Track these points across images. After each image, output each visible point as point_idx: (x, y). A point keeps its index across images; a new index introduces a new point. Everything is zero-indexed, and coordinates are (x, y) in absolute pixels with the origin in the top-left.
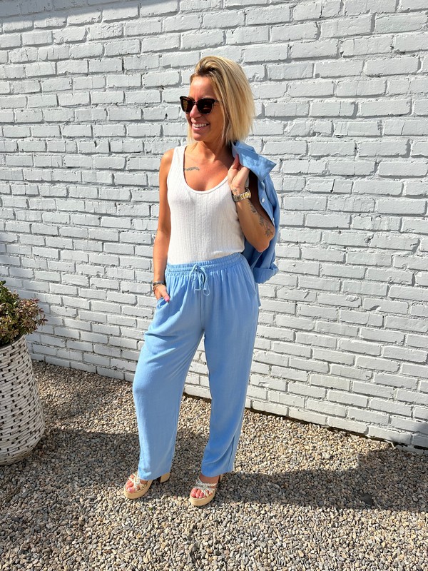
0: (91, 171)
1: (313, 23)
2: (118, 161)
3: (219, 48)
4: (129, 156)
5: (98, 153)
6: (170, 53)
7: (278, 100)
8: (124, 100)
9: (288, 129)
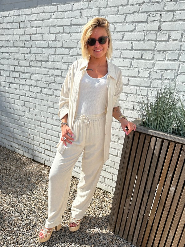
0: (8, 66)
1: (79, 11)
2: (16, 62)
3: (49, 20)
4: (20, 60)
5: (10, 59)
6: (34, 22)
7: (68, 41)
8: (19, 39)
9: (70, 52)
